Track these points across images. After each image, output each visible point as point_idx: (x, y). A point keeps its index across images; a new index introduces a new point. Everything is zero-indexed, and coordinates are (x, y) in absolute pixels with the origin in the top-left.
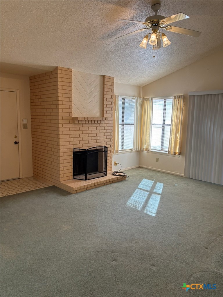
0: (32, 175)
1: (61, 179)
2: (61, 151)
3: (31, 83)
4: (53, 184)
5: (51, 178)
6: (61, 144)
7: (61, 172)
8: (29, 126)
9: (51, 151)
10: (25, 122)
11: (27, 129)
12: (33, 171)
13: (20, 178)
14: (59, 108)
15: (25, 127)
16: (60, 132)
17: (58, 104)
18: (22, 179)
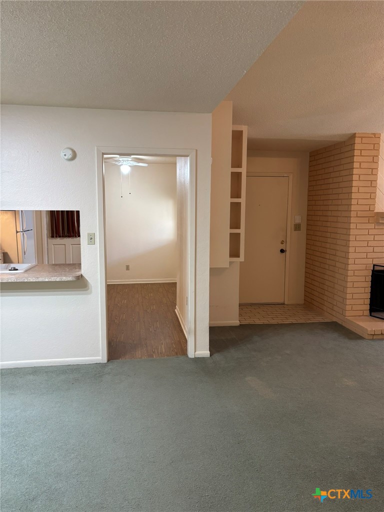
0: (303, 302)
1: (348, 313)
2: (350, 267)
3: (312, 161)
4: (335, 320)
5: (333, 310)
6: (351, 256)
7: (348, 302)
8: (304, 227)
9: (335, 266)
10: (298, 220)
11: (300, 230)
12: (305, 295)
13: (284, 304)
14: (352, 199)
15: (297, 227)
16: (351, 236)
17: (352, 193)
18: (287, 305)
